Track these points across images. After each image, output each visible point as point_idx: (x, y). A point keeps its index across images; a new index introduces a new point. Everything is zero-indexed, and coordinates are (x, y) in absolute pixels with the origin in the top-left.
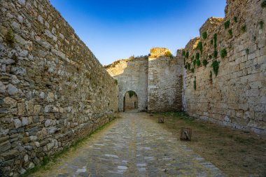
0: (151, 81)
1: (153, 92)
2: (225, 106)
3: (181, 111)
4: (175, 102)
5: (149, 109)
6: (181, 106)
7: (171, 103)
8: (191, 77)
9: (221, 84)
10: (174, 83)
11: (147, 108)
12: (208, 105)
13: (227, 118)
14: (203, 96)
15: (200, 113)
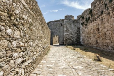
0: (65, 31)
1: (66, 36)
2: (108, 41)
3: (79, 44)
4: (77, 40)
5: (65, 43)
6: (80, 42)
7: (75, 40)
8: (85, 28)
9: (105, 30)
10: (76, 31)
11: (63, 43)
12: (96, 41)
13: (110, 48)
14: (93, 37)
15: (91, 45)
